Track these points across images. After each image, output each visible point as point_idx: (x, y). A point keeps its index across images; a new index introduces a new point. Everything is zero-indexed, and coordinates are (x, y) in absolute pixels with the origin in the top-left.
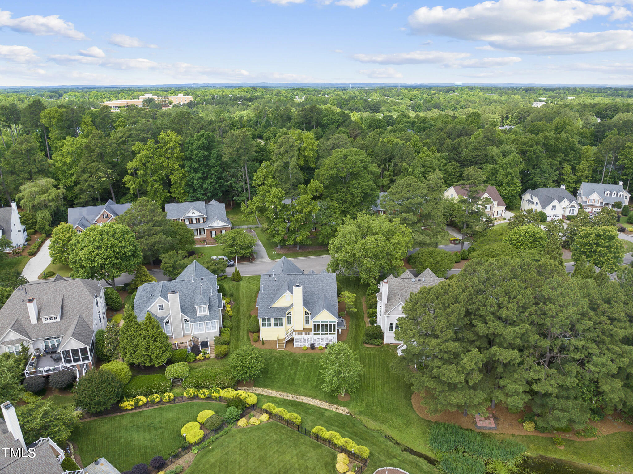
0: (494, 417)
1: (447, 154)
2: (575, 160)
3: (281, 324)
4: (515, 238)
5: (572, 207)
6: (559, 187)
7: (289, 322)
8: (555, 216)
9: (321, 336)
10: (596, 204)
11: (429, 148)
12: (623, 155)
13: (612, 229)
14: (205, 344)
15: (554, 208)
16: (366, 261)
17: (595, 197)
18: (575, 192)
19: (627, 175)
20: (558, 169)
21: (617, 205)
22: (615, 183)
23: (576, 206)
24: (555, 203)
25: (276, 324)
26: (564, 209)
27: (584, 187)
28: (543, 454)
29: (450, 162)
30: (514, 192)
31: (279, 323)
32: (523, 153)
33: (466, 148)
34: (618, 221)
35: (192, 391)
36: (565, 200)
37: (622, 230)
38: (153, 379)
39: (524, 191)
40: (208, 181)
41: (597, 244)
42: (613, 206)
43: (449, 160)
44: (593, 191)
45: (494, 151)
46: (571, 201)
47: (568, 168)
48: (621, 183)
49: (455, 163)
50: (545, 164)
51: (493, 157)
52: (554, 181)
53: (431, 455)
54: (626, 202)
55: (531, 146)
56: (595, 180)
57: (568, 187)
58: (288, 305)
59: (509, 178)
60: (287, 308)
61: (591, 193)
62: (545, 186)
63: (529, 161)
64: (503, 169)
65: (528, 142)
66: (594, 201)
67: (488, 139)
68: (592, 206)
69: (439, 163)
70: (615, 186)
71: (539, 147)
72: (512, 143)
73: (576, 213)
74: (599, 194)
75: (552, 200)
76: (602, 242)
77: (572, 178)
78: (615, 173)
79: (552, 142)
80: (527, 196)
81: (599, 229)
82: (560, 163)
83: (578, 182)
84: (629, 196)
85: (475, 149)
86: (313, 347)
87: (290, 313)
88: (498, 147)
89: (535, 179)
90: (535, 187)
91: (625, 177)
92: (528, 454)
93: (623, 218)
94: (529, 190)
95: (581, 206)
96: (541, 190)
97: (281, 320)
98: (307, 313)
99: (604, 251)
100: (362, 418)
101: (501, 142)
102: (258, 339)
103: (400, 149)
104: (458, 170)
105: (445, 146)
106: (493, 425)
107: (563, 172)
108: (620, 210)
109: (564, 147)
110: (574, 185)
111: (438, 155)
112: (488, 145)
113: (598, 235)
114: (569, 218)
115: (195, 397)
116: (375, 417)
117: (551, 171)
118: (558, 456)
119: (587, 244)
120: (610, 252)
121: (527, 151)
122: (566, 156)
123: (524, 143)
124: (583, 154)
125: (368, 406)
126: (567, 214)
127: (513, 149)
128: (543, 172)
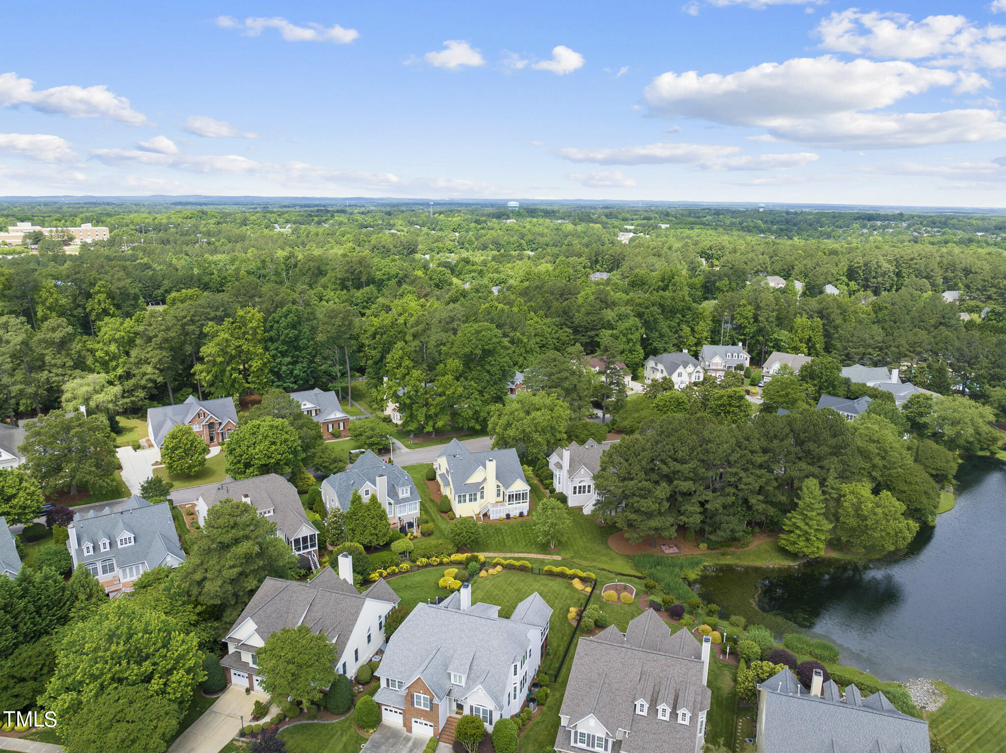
0: (676, 546)
1: (558, 319)
2: (693, 320)
3: (475, 500)
4: (661, 404)
5: (698, 372)
6: (681, 351)
7: (482, 497)
8: (682, 382)
9: (514, 506)
10: (719, 367)
11: (535, 313)
12: (738, 313)
13: (741, 390)
14: (411, 525)
15: (680, 375)
16: (536, 436)
17: (717, 360)
18: (696, 355)
19: (744, 335)
20: (676, 332)
21: (740, 367)
22: (734, 344)
23: (701, 371)
24: (681, 369)
25: (471, 500)
26: (690, 374)
27: (707, 349)
28: (717, 562)
29: (561, 329)
30: (637, 360)
31: (473, 499)
32: (640, 315)
33: (578, 311)
34: (743, 383)
35: (424, 560)
36: (690, 365)
37: (748, 392)
38: (384, 555)
39: (646, 358)
40: (299, 366)
41: (730, 405)
42: (736, 368)
43: (561, 326)
44: (715, 354)
45: (609, 315)
46: (696, 366)
47: (686, 329)
48: (740, 344)
49: (567, 330)
50: (664, 325)
51: (609, 321)
52: (674, 345)
53: (639, 575)
54: (747, 364)
55: (647, 308)
56: (714, 342)
57: (689, 351)
58: (480, 480)
59: (631, 344)
60: (480, 484)
61: (713, 357)
62: (665, 350)
63: (646, 324)
64: (624, 335)
65: (643, 303)
66: (717, 364)
67: (601, 301)
68: (716, 370)
69: (550, 330)
70: (734, 347)
71: (656, 308)
72: (626, 304)
73: (701, 379)
74: (721, 356)
75: (678, 366)
76: (734, 402)
77: (692, 340)
78: (733, 333)
79: (669, 302)
80: (650, 363)
81: (730, 390)
82: (679, 324)
83: (699, 344)
84: (749, 357)
85: (588, 314)
86: (508, 516)
87: (483, 488)
88: (612, 309)
89: (654, 344)
90: (655, 352)
91: (742, 337)
92: (706, 564)
93: (747, 381)
94: (651, 357)
95: (706, 371)
96: (665, 356)
97: (475, 494)
98: (498, 486)
99: (737, 410)
100: (575, 560)
101: (614, 304)
102: (453, 518)
103: (508, 317)
104: (572, 337)
105: (553, 310)
106: (677, 551)
107: (683, 334)
108: (742, 373)
109: (681, 308)
110: (694, 348)
111: (548, 320)
112: (601, 309)
113: (730, 397)
114: (695, 384)
115: (428, 565)
116: (585, 559)
117: (670, 334)
118: (727, 562)
119: (721, 406)
120: (741, 411)
121: (644, 313)
122: (683, 316)
123: (640, 305)
124: (701, 314)
125: (575, 553)
126: (693, 380)
127: (628, 311)
128: (662, 336)
